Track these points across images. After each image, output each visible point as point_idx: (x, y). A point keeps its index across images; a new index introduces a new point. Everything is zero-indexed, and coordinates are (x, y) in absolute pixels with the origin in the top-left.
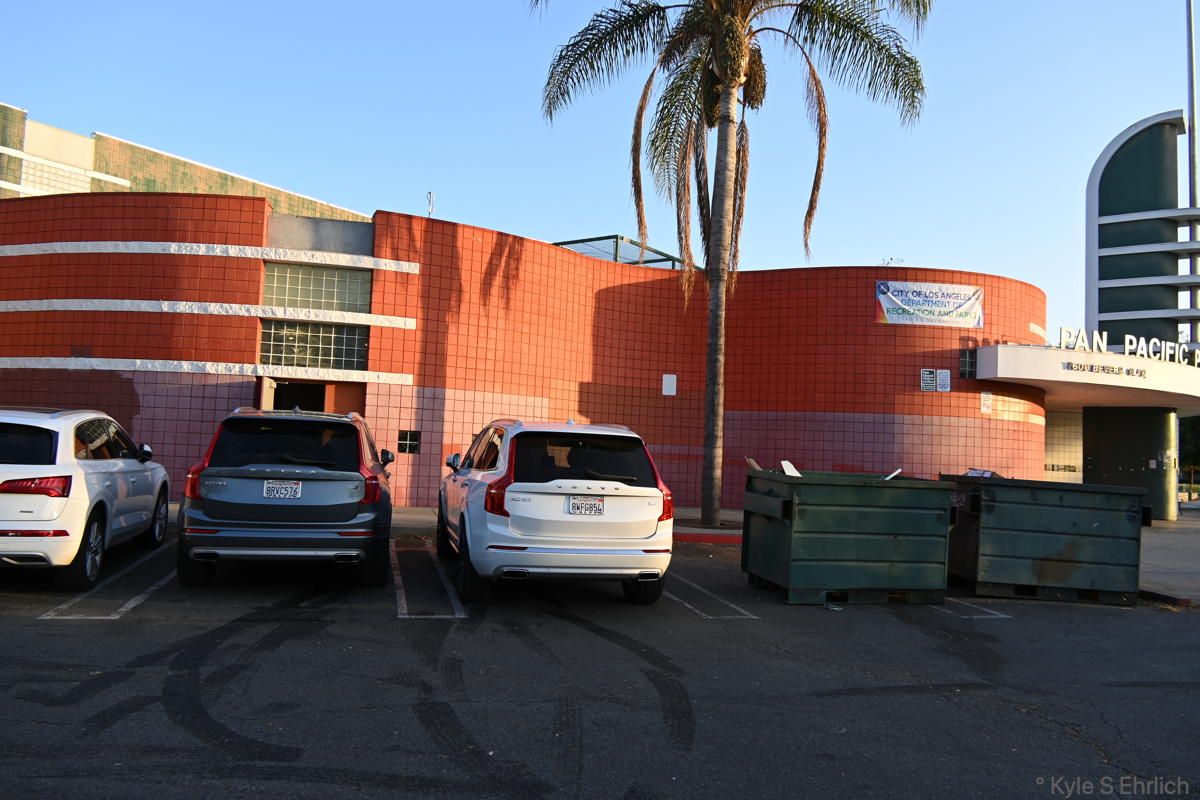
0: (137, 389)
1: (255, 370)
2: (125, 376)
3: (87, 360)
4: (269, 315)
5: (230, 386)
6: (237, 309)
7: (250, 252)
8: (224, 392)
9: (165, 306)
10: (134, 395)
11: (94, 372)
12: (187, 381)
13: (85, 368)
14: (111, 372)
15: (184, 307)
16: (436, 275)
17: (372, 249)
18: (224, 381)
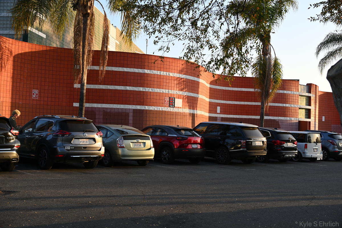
0: (279, 123)
1: (299, 119)
2: (277, 121)
3: (268, 117)
4: (300, 107)
5: (295, 123)
6: (296, 106)
7: (297, 93)
8: (294, 124)
9: (284, 105)
10: (279, 125)
11: (270, 119)
12: (288, 122)
15: (287, 105)
16: (316, 97)
17: (309, 92)
18: (294, 122)
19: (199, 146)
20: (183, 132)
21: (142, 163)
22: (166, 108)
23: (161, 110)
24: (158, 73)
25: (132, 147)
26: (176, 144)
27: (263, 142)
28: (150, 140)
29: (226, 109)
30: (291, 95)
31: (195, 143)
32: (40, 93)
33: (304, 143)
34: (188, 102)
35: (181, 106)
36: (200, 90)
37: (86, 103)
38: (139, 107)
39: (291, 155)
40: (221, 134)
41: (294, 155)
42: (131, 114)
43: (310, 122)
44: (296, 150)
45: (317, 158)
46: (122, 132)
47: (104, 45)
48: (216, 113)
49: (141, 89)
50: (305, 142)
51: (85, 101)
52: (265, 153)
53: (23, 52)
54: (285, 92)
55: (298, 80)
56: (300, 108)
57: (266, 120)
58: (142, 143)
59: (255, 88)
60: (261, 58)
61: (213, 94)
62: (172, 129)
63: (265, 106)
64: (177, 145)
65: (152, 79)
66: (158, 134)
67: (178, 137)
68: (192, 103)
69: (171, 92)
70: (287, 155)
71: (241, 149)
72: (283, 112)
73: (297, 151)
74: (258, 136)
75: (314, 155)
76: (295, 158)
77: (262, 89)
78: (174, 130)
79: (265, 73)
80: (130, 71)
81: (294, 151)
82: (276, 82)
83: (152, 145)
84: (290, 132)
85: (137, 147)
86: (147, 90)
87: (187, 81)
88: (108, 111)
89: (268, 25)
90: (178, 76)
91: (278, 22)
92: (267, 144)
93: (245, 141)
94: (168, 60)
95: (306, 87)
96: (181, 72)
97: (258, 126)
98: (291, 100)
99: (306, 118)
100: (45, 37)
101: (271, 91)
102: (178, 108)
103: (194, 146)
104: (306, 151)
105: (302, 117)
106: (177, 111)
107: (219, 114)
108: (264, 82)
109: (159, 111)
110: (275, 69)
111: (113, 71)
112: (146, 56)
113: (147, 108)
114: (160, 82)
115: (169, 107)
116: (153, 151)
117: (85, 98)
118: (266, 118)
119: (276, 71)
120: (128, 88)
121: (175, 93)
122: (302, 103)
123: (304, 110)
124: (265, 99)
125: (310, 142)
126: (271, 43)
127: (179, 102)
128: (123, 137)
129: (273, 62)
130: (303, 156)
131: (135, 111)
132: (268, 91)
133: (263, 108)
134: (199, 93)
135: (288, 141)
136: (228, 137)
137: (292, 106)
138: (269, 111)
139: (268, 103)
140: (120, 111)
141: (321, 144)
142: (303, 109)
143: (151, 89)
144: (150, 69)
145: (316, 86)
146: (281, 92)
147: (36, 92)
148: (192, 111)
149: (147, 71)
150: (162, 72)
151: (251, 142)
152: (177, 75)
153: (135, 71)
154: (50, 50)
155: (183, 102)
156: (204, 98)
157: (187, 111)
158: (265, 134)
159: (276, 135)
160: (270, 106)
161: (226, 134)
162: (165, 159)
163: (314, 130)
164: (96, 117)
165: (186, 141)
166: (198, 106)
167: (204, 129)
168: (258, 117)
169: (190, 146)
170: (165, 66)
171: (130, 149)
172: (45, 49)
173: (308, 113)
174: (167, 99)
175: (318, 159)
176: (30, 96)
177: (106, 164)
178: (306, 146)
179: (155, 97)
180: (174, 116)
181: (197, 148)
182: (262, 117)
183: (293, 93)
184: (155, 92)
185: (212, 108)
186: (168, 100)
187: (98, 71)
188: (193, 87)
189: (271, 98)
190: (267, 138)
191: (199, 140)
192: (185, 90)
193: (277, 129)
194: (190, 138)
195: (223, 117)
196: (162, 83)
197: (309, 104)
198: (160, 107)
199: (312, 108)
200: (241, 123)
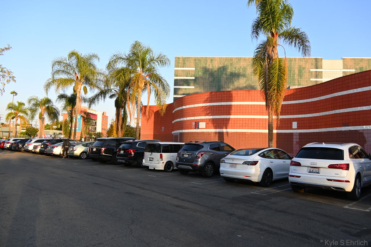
2: (360, 131)
3: (348, 127)
11: (350, 131)
13: (347, 130)
14: (356, 130)
23: (190, 131)
35: (205, 127)
38: (181, 131)
42: (179, 136)
48: (292, 129)
49: (182, 119)
68: (218, 123)
69: (196, 118)
90: (202, 105)
96: (205, 102)
106: (201, 131)
107: (296, 129)
115: (195, 129)
121: (199, 118)
127: (202, 125)
143: (186, 119)
147: (163, 128)
148: (218, 130)
149: (184, 107)
155: (206, 124)
174: (194, 124)
176: (161, 130)
185: (286, 124)
195: (301, 133)
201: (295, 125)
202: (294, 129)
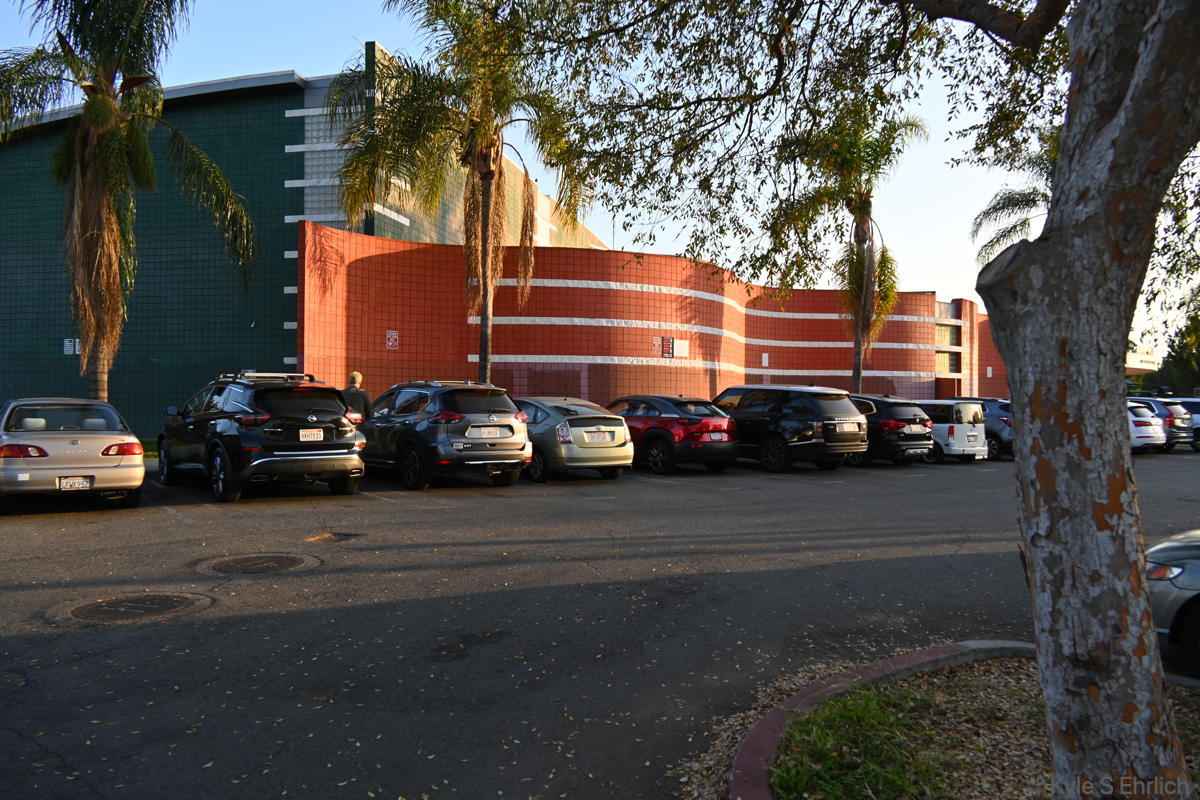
0: (894, 385)
1: (936, 375)
2: (889, 379)
3: (871, 372)
4: (939, 349)
5: (928, 382)
6: (929, 346)
7: (932, 320)
8: (926, 386)
9: (904, 346)
10: (893, 388)
11: (875, 377)
12: (913, 380)
14: (883, 378)
15: (911, 346)
16: (972, 327)
17: (958, 316)
18: (926, 380)
19: (725, 437)
20: (692, 408)
21: (610, 474)
22: (655, 359)
23: (645, 363)
24: (637, 287)
25: (587, 440)
26: (678, 433)
27: (859, 425)
28: (622, 425)
29: (780, 358)
30: (918, 325)
31: (718, 430)
32: (401, 336)
33: (948, 425)
34: (701, 346)
35: (687, 354)
36: (726, 320)
37: (492, 354)
38: (599, 360)
39: (919, 451)
40: (770, 410)
41: (926, 451)
42: (584, 375)
43: (959, 381)
44: (929, 439)
45: (974, 455)
46: (566, 412)
47: (526, 234)
48: (761, 367)
49: (604, 322)
50: (948, 422)
51: (490, 350)
52: (863, 448)
53: (365, 255)
54: (906, 318)
55: (934, 293)
56: (938, 352)
57: (867, 379)
58: (607, 434)
59: (840, 313)
60: (852, 250)
61: (753, 327)
62: (668, 403)
63: (863, 348)
64: (679, 435)
65: (626, 301)
66: (640, 413)
67: (681, 418)
68: (710, 347)
69: (665, 326)
70: (911, 451)
71: (814, 441)
72: (902, 360)
73: (932, 442)
74: (848, 413)
75: (969, 450)
76: (928, 455)
77: (856, 314)
78: (672, 405)
79: (862, 279)
80: (580, 286)
81: (926, 442)
82: (885, 297)
83: (628, 437)
84: (917, 402)
85: (597, 439)
86: (616, 325)
87: (699, 302)
88: (538, 368)
89: (867, 177)
90: (679, 293)
91: (887, 171)
92: (869, 427)
93: (820, 424)
94: (658, 260)
95: (951, 308)
96: (684, 284)
97: (847, 393)
98: (918, 335)
99: (952, 371)
100: (408, 225)
101: (874, 317)
102: (681, 358)
103: (716, 436)
104: (951, 440)
105: (942, 369)
106: (679, 365)
107: (767, 368)
108: (860, 301)
109: (642, 366)
110: (882, 270)
111: (544, 287)
112: (613, 256)
113: (616, 360)
114: (642, 306)
115: (663, 356)
116: (630, 449)
117: (490, 344)
118: (865, 373)
119: (884, 274)
120: (577, 321)
121: (673, 328)
122: (943, 340)
123: (947, 355)
124: (863, 332)
125: (959, 421)
126: (872, 217)
127: (682, 347)
128: (569, 421)
129: (877, 257)
130: (946, 452)
131: (593, 367)
132: (869, 318)
133: (858, 354)
134: (724, 326)
135: (913, 421)
136: (786, 417)
137: (922, 346)
138: (872, 359)
139: (869, 343)
140: (562, 368)
141: (985, 427)
142: (944, 352)
143: (625, 323)
144: (622, 281)
145: (972, 303)
146: (897, 318)
147: (393, 335)
148: (709, 365)
149: (614, 285)
150: (646, 286)
151: (835, 425)
152: (676, 291)
153: (590, 287)
154: (418, 251)
155: (690, 346)
156: (734, 336)
157: (699, 364)
158: (863, 407)
159: (886, 409)
160: (873, 349)
161: (781, 410)
162: (656, 464)
163: (968, 396)
164: (515, 383)
165: (698, 426)
166: (722, 353)
167: (735, 400)
168: (849, 373)
169: (706, 437)
170: (652, 274)
171: (583, 446)
172: (408, 247)
173: (956, 362)
174: (658, 341)
175: (977, 458)
176: (383, 344)
177: (536, 476)
178: (951, 431)
179: (633, 338)
180: (673, 377)
181: (721, 441)
182: (857, 372)
183: (922, 320)
184: (633, 328)
185: (752, 356)
186: (660, 343)
187: (516, 288)
188: (711, 314)
189: (875, 332)
190: (867, 417)
191: (724, 423)
192: (693, 322)
193: (888, 397)
194: (705, 420)
195: (774, 376)
196: (646, 309)
197: (958, 343)
198: (644, 359)
199: (964, 350)
200: (812, 385)
201: (765, 357)
202: (764, 368)
